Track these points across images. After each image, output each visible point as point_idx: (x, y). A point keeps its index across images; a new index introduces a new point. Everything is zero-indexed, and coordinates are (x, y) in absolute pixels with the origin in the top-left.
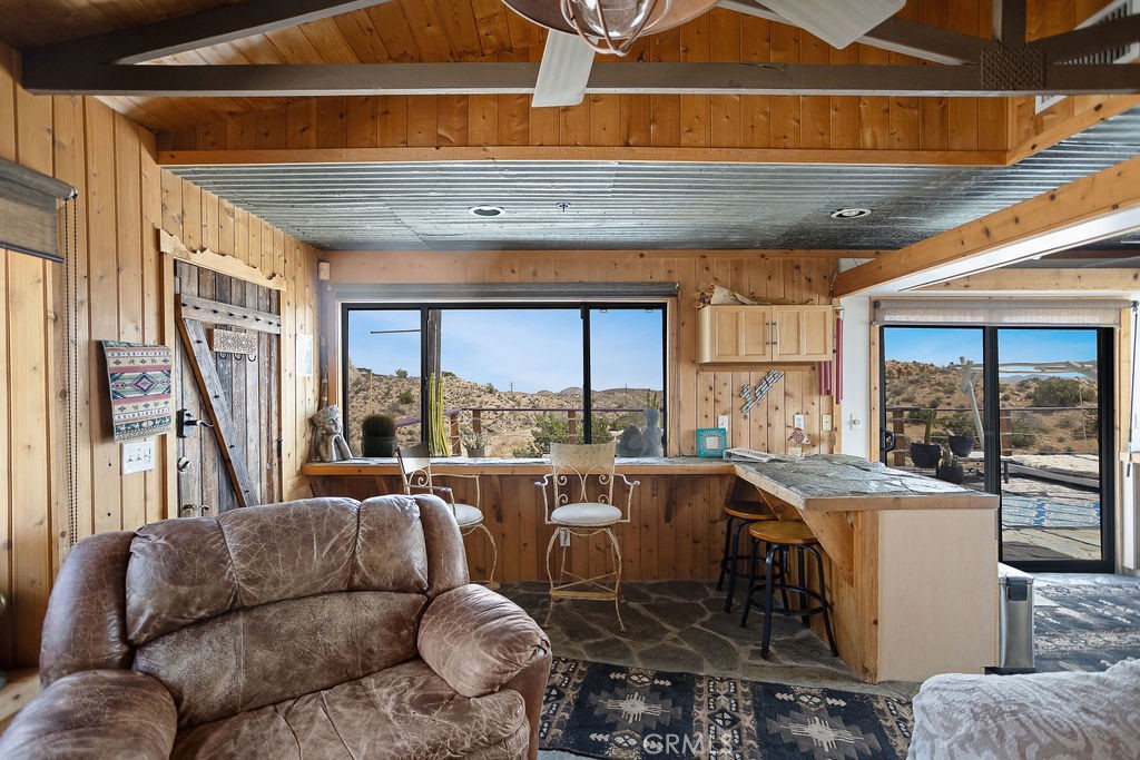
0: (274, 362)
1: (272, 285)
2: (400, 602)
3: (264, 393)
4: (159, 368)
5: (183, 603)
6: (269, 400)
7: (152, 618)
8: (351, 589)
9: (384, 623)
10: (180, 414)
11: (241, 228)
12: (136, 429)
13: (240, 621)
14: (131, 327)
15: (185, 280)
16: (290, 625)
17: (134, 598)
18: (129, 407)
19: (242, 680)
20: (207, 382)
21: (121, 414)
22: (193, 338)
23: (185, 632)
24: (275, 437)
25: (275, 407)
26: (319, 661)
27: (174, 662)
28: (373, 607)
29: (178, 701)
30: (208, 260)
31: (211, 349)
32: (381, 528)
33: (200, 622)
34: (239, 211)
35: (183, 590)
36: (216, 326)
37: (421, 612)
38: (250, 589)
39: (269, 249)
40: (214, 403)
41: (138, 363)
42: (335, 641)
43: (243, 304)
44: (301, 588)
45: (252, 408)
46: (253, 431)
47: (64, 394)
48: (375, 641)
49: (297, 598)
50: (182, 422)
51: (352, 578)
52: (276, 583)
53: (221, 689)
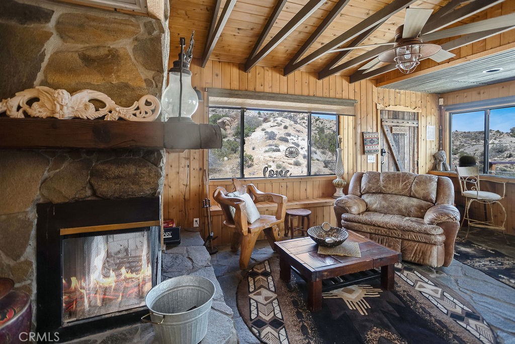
0: (416, 135)
1: (415, 111)
2: (423, 203)
3: (412, 145)
4: (376, 138)
5: (370, 188)
6: (414, 148)
7: (365, 189)
8: (411, 196)
9: (416, 206)
10: (382, 150)
11: (403, 96)
12: (370, 152)
13: (381, 195)
14: (370, 128)
15: (384, 115)
16: (392, 199)
17: (362, 185)
18: (368, 147)
19: (379, 206)
20: (390, 142)
21: (367, 148)
22: (385, 130)
23: (370, 194)
24: (416, 159)
25: (416, 150)
26: (396, 209)
27: (367, 198)
28: (415, 202)
29: (367, 206)
30: (392, 108)
31: (391, 132)
32: (420, 181)
33: (374, 193)
34: (402, 91)
35: (370, 185)
36: (394, 126)
37: (429, 207)
38: (384, 189)
39: (414, 100)
40: (392, 147)
41: (370, 137)
42: (402, 206)
43: (403, 119)
44: (396, 192)
45: (407, 150)
46: (407, 156)
47: (356, 143)
48: (413, 209)
49: (395, 194)
50: (382, 152)
51: (410, 193)
52: (390, 189)
53: (374, 206)
